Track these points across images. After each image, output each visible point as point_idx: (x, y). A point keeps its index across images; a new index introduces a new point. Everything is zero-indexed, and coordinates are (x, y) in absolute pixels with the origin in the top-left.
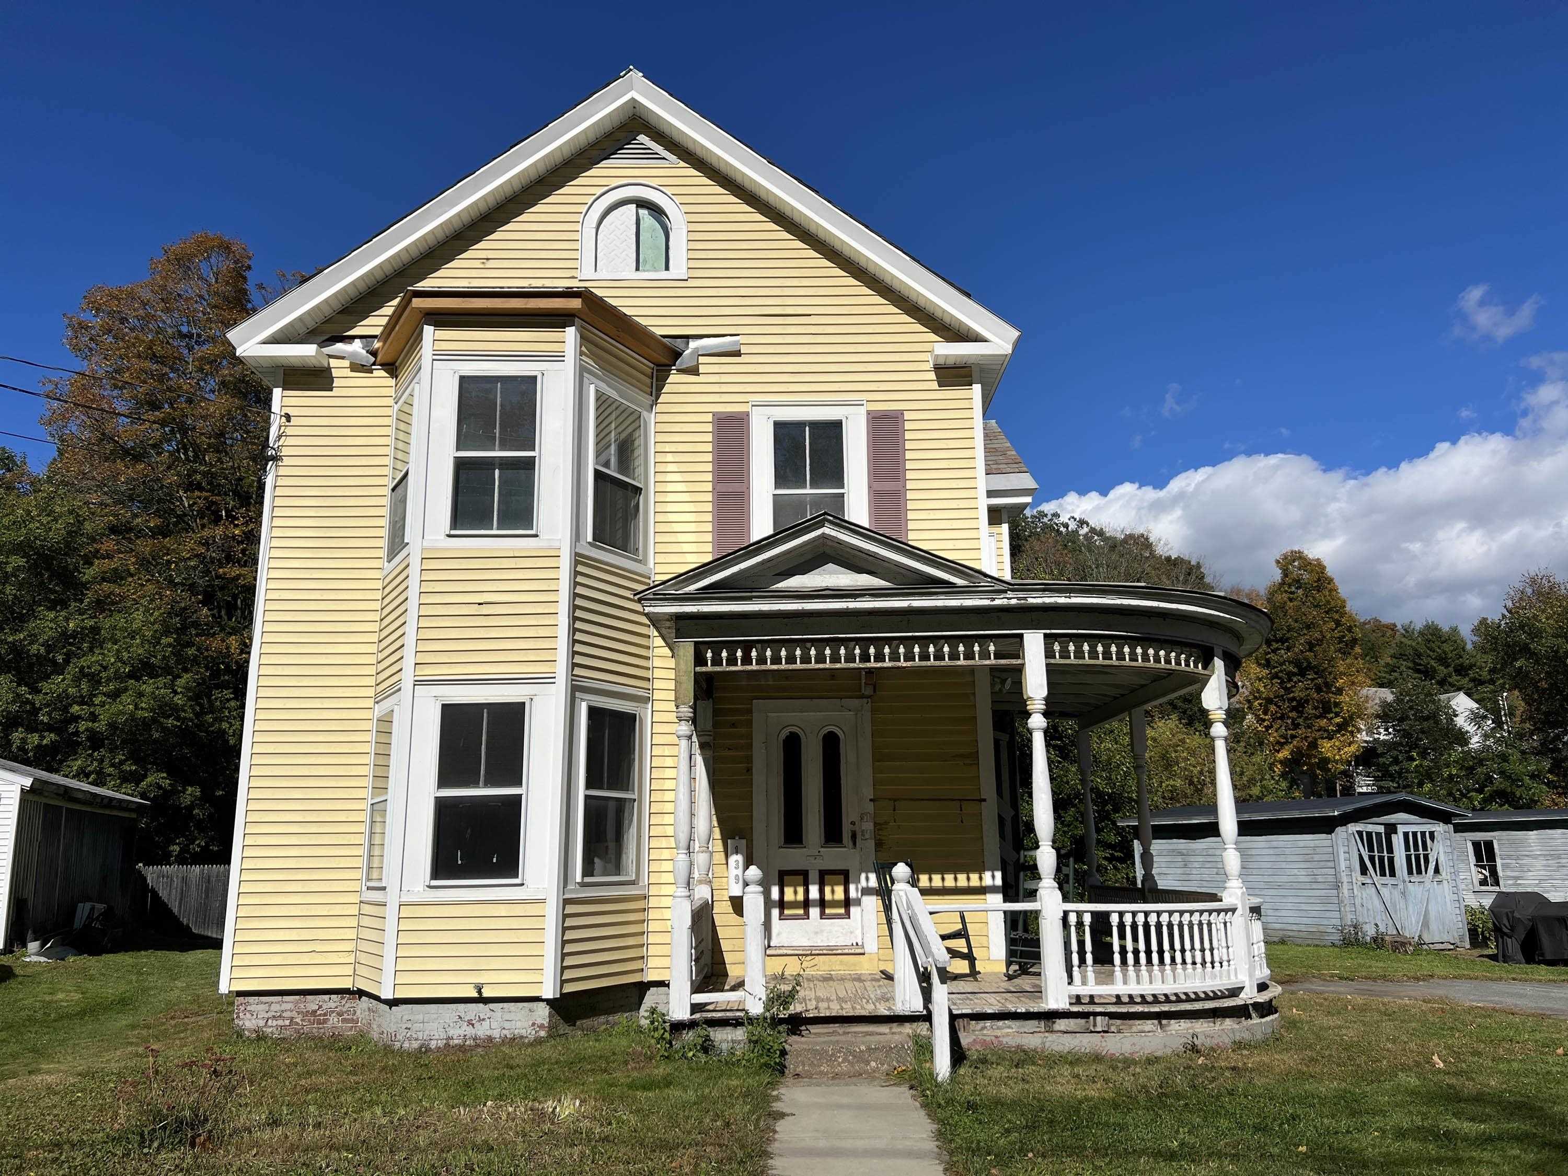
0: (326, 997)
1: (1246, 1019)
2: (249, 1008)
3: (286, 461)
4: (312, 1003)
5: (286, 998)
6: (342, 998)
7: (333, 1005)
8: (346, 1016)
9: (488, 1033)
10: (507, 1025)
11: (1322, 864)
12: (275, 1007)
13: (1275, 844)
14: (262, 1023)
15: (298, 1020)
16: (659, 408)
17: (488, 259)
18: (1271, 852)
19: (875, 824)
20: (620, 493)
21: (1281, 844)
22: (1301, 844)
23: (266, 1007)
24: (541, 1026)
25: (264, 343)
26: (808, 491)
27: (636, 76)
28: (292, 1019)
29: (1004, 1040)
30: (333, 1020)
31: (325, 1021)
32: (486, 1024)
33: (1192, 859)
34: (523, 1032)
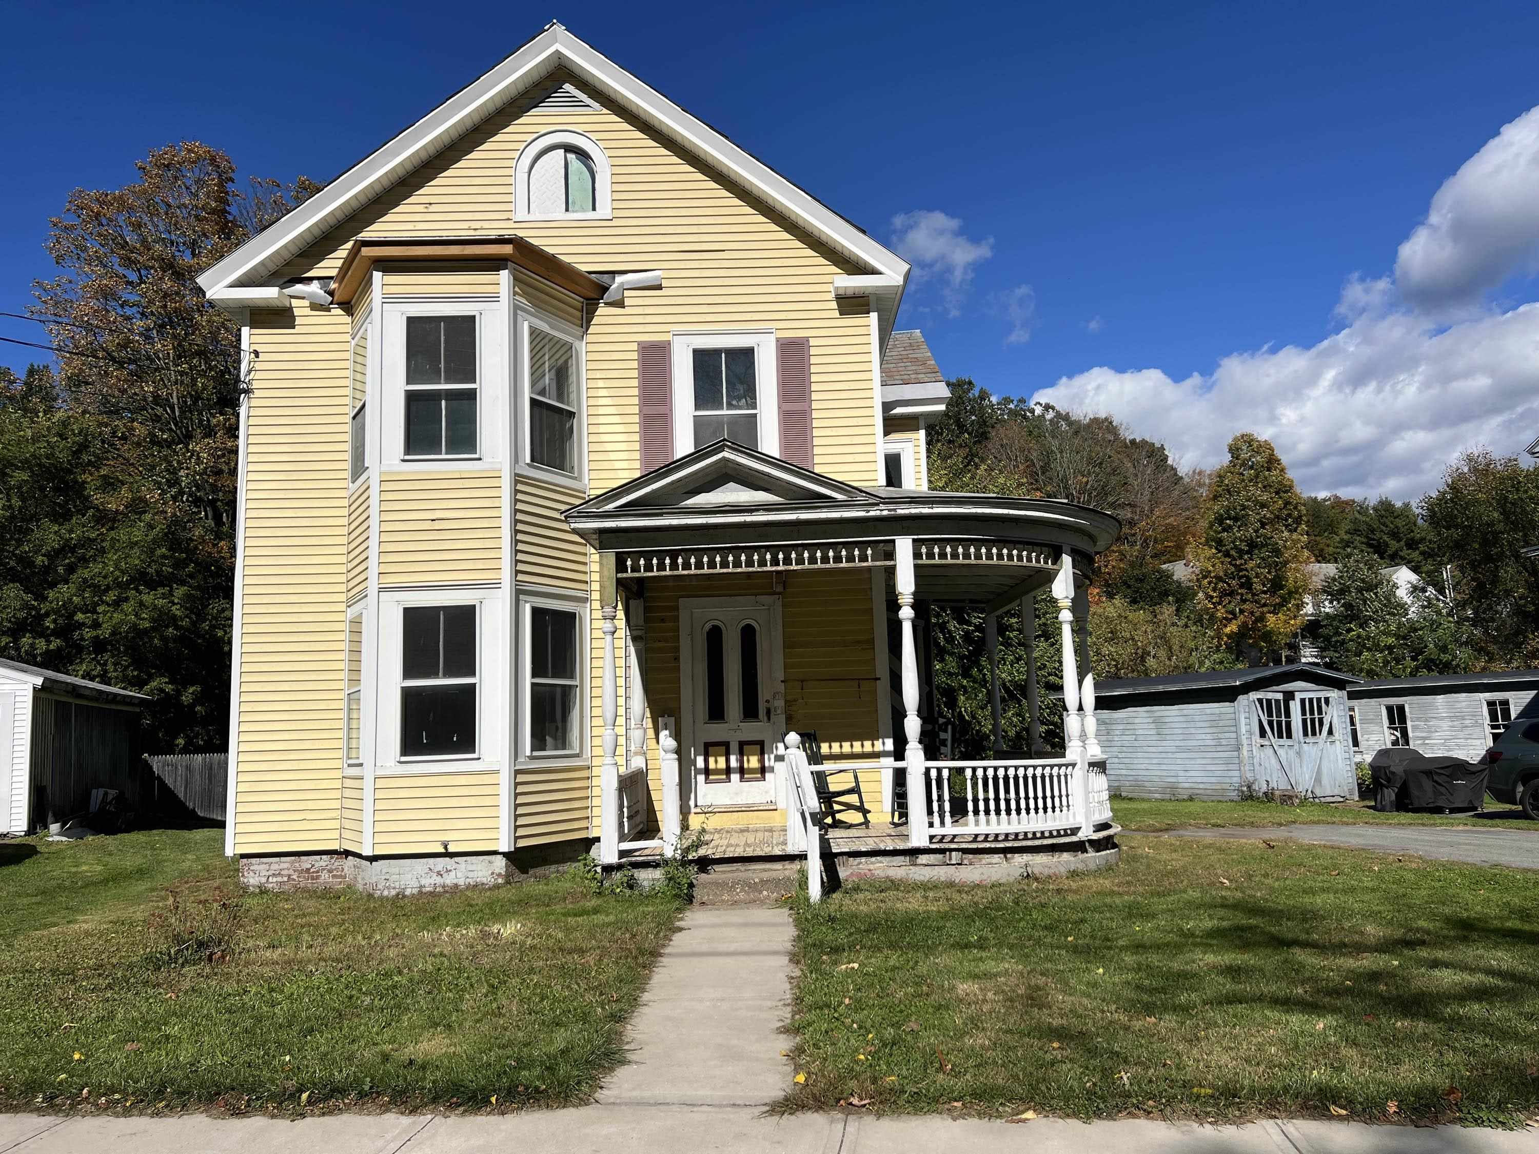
0: (318, 857)
1: (1082, 853)
2: (252, 868)
3: (257, 393)
4: (306, 862)
5: (283, 859)
6: (332, 858)
7: (324, 864)
8: (335, 873)
9: (455, 881)
10: (471, 875)
11: (1227, 729)
12: (275, 867)
13: (1185, 712)
14: (264, 880)
15: (295, 877)
16: (589, 338)
17: (430, 204)
18: (1182, 719)
19: (786, 702)
20: (557, 416)
21: (1191, 712)
22: (1208, 711)
23: (267, 867)
24: (499, 875)
25: (231, 287)
26: (725, 412)
27: (559, 29)
28: (289, 876)
29: (876, 873)
30: (325, 876)
31: (318, 877)
32: (453, 874)
33: (1114, 727)
34: (484, 880)
